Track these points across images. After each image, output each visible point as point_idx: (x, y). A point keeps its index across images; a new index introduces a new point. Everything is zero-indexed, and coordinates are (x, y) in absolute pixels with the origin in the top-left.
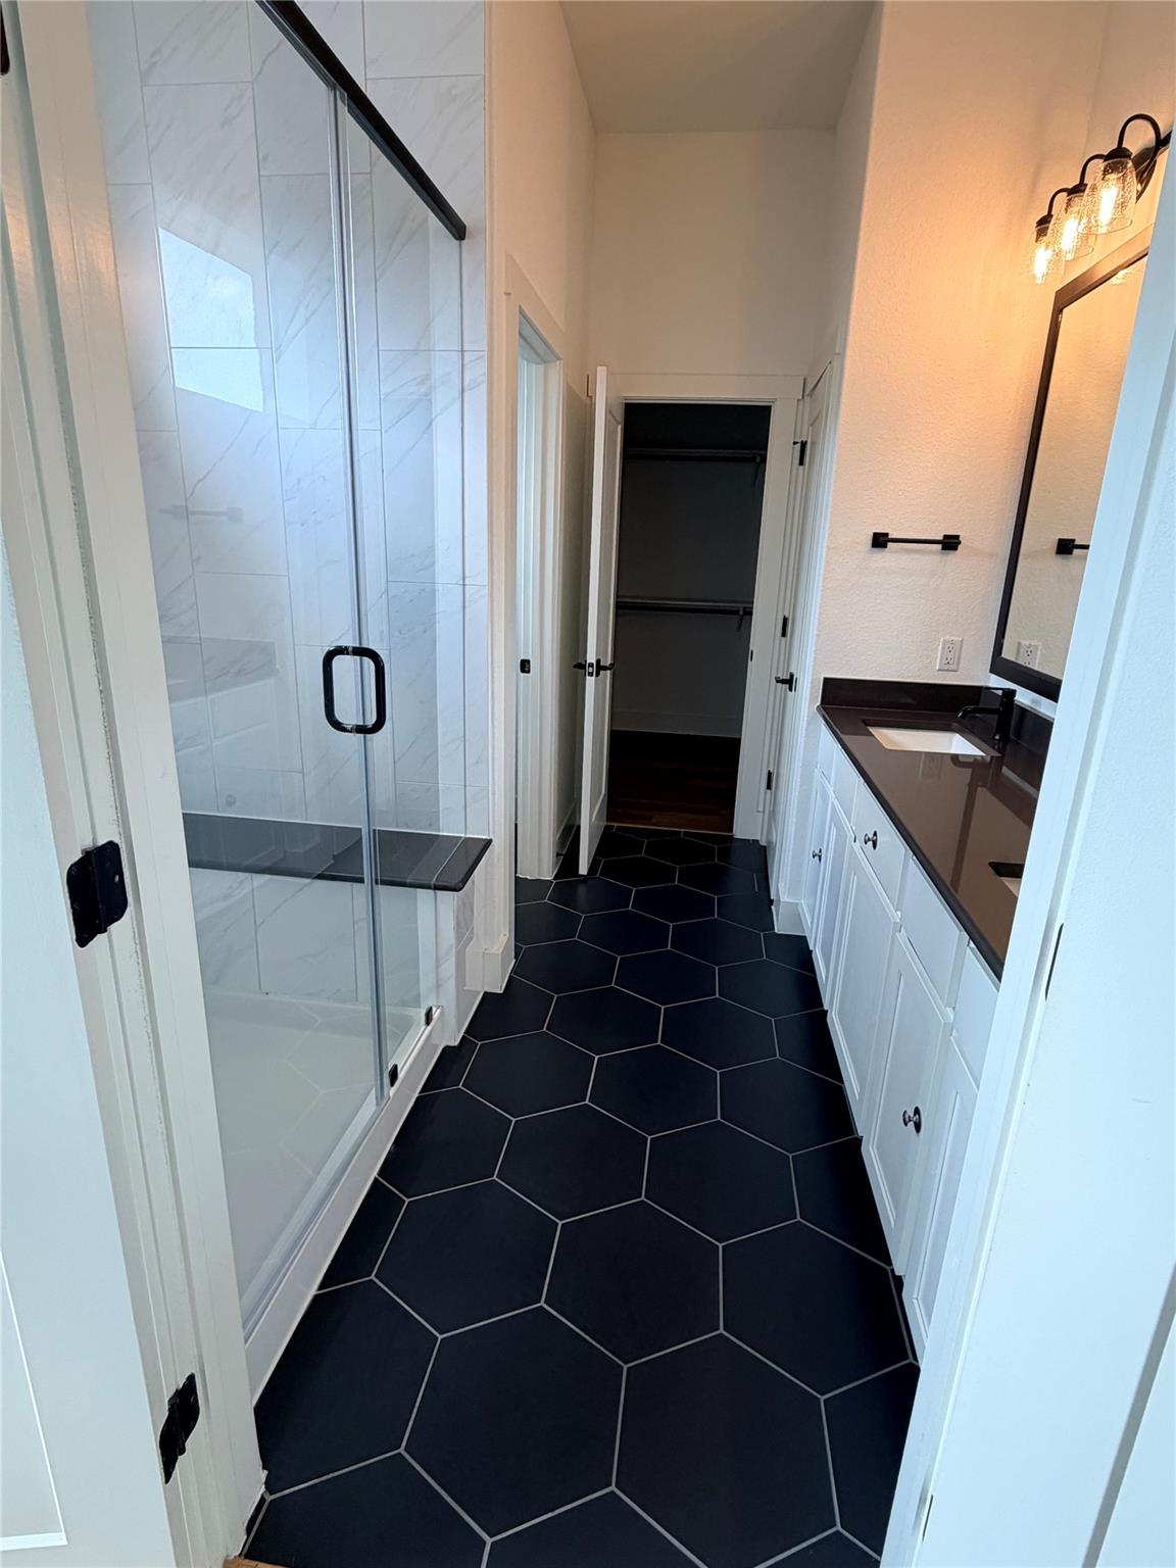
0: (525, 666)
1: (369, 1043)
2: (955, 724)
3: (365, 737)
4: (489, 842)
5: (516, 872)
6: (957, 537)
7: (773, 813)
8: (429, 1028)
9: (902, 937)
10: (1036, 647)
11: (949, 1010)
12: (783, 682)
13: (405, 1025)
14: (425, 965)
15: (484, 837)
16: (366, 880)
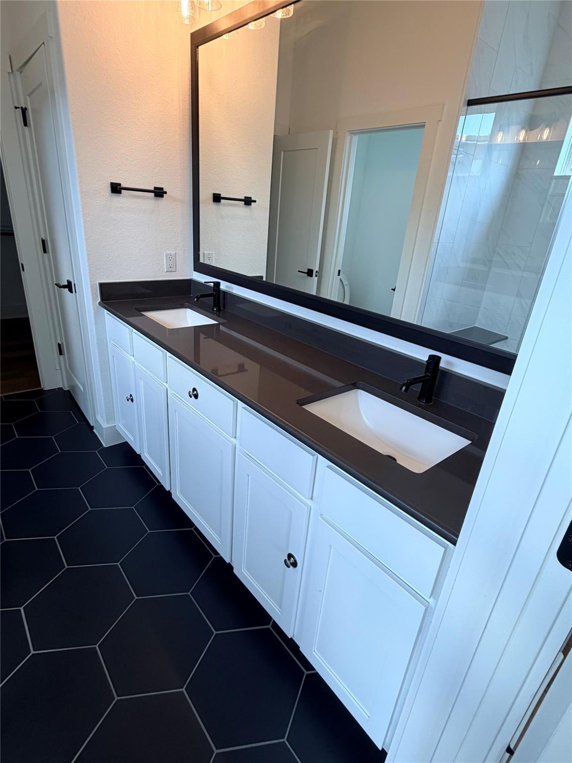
2: (187, 303)
6: (162, 188)
10: (212, 254)
12: (62, 287)
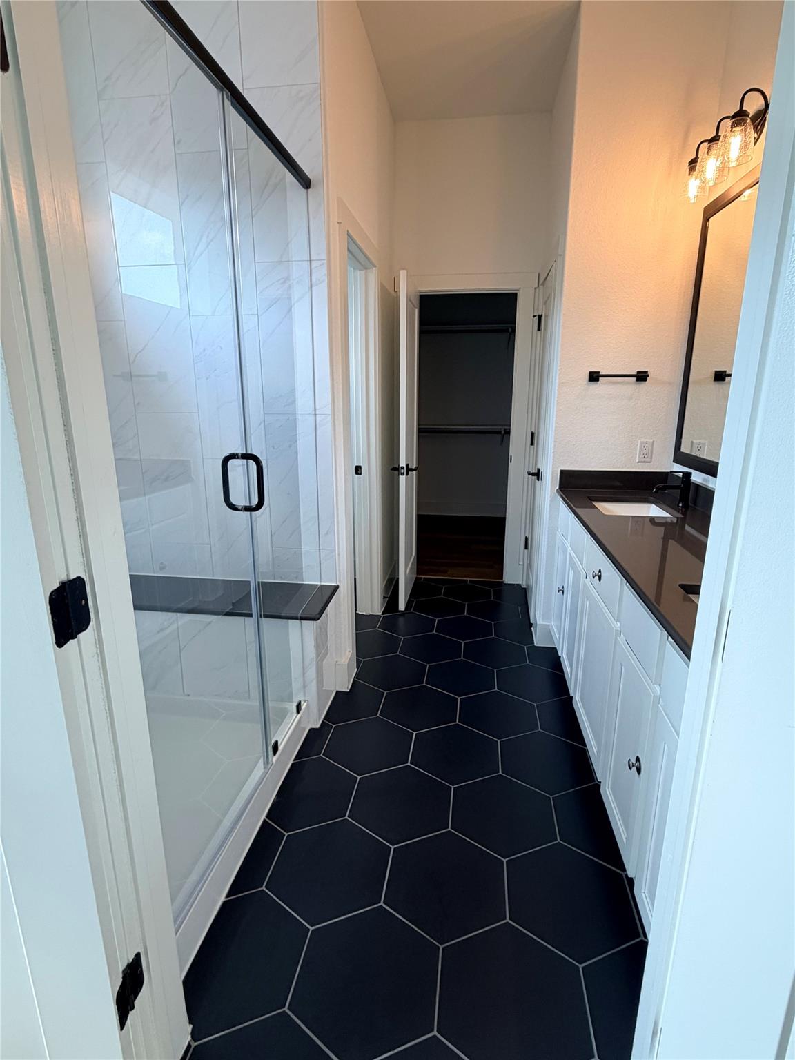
0: (358, 470)
1: (259, 727)
2: (652, 498)
3: (251, 514)
4: (337, 588)
5: (356, 610)
6: (647, 372)
7: (530, 565)
8: (299, 715)
9: (621, 640)
10: (704, 444)
11: (657, 687)
12: (533, 474)
13: (283, 714)
14: (296, 671)
15: (333, 584)
16: (254, 616)
